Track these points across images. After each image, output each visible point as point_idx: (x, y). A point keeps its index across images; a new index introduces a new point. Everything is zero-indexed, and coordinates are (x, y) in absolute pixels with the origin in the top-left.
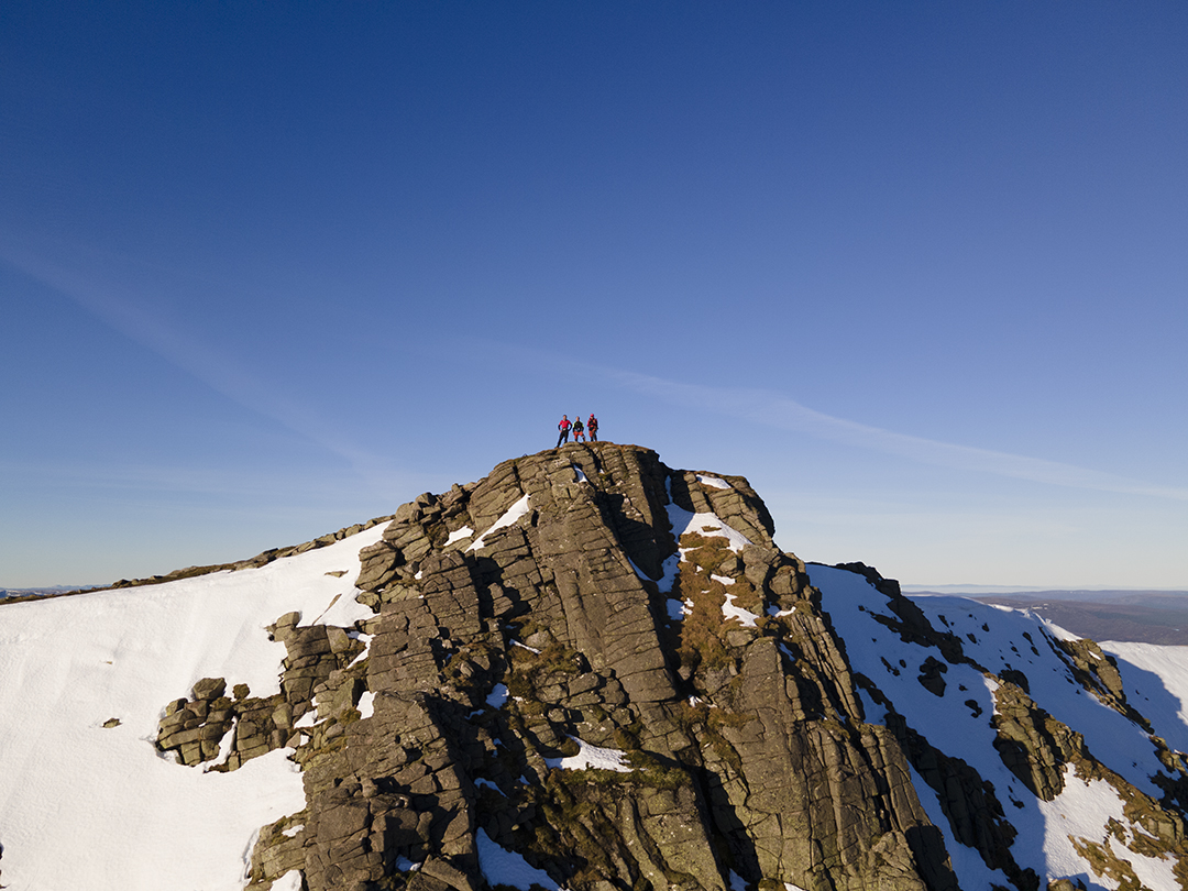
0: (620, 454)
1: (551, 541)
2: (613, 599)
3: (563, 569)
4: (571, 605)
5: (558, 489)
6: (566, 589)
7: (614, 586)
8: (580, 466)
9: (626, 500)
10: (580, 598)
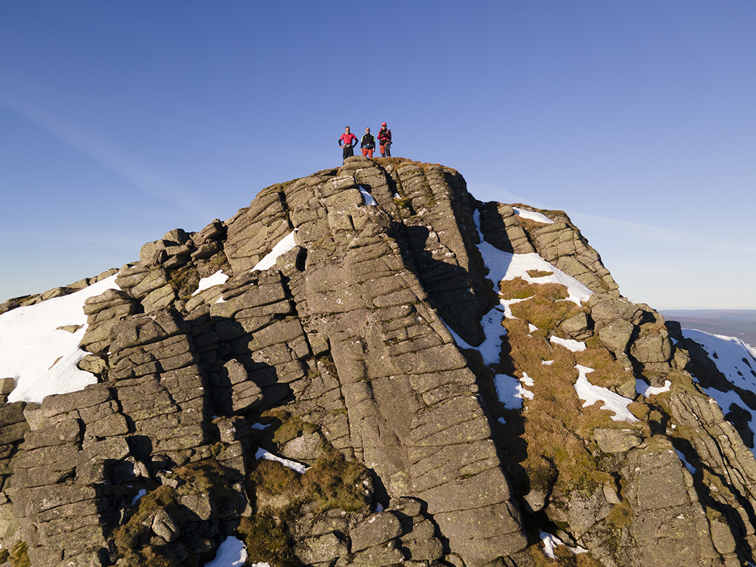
0: (422, 173)
1: (324, 293)
2: (421, 384)
3: (342, 336)
4: (355, 393)
5: (337, 217)
6: (348, 369)
7: (422, 364)
8: (368, 188)
9: (432, 235)
10: (369, 384)
